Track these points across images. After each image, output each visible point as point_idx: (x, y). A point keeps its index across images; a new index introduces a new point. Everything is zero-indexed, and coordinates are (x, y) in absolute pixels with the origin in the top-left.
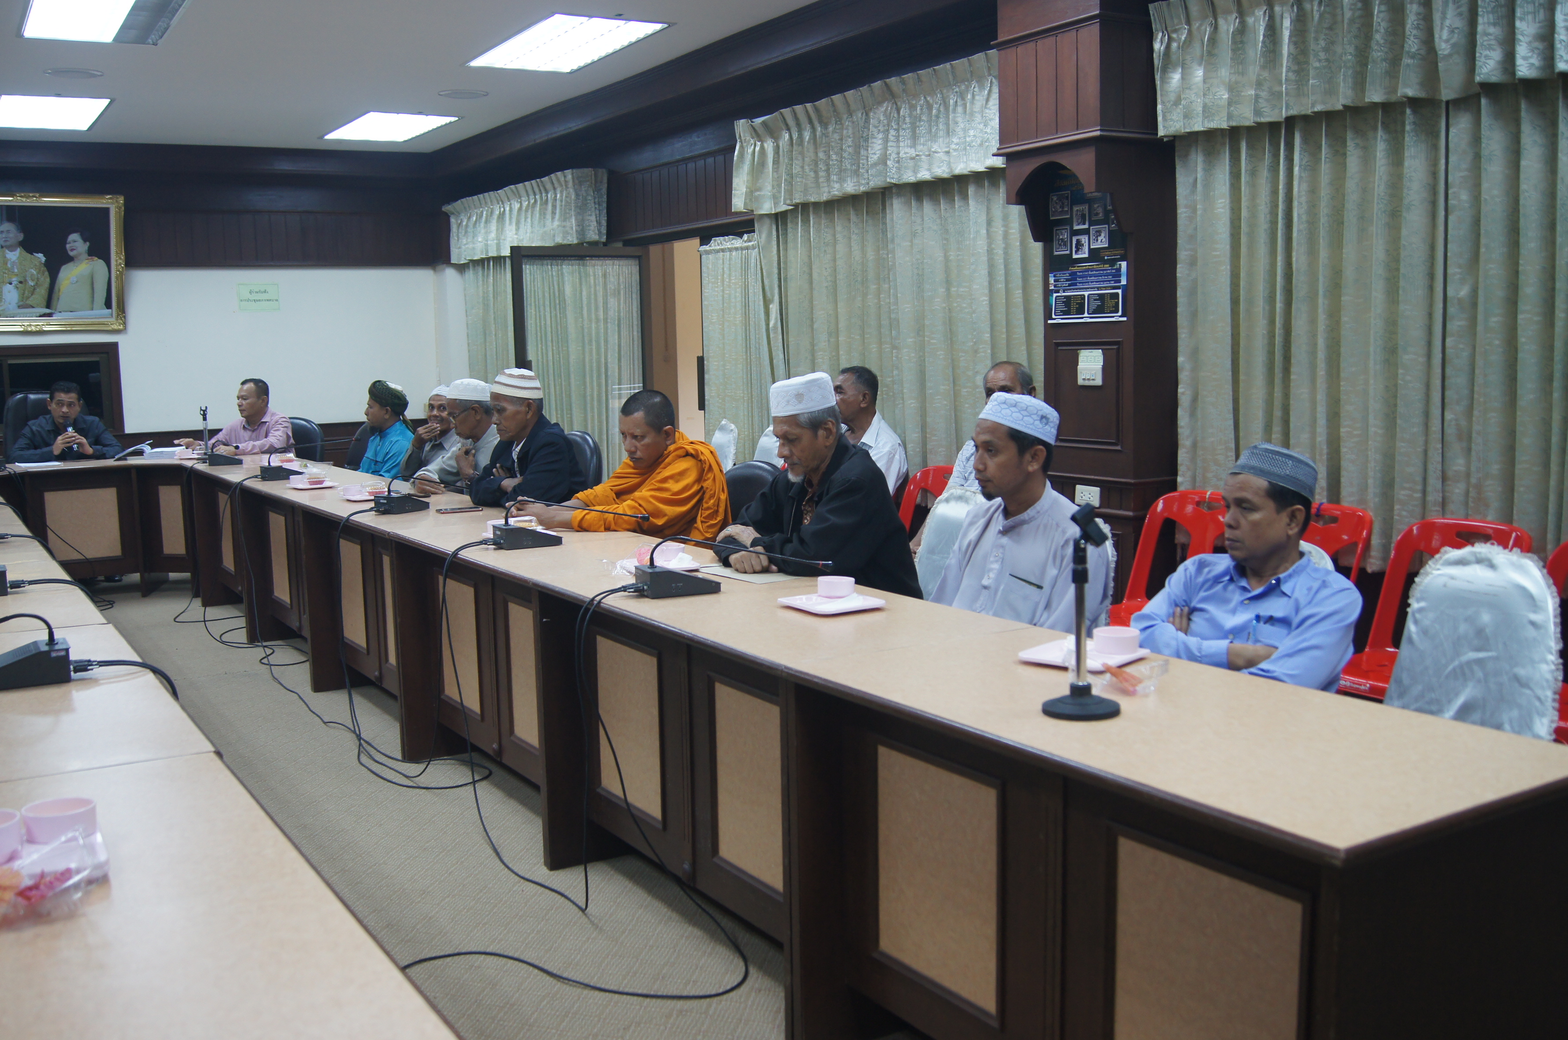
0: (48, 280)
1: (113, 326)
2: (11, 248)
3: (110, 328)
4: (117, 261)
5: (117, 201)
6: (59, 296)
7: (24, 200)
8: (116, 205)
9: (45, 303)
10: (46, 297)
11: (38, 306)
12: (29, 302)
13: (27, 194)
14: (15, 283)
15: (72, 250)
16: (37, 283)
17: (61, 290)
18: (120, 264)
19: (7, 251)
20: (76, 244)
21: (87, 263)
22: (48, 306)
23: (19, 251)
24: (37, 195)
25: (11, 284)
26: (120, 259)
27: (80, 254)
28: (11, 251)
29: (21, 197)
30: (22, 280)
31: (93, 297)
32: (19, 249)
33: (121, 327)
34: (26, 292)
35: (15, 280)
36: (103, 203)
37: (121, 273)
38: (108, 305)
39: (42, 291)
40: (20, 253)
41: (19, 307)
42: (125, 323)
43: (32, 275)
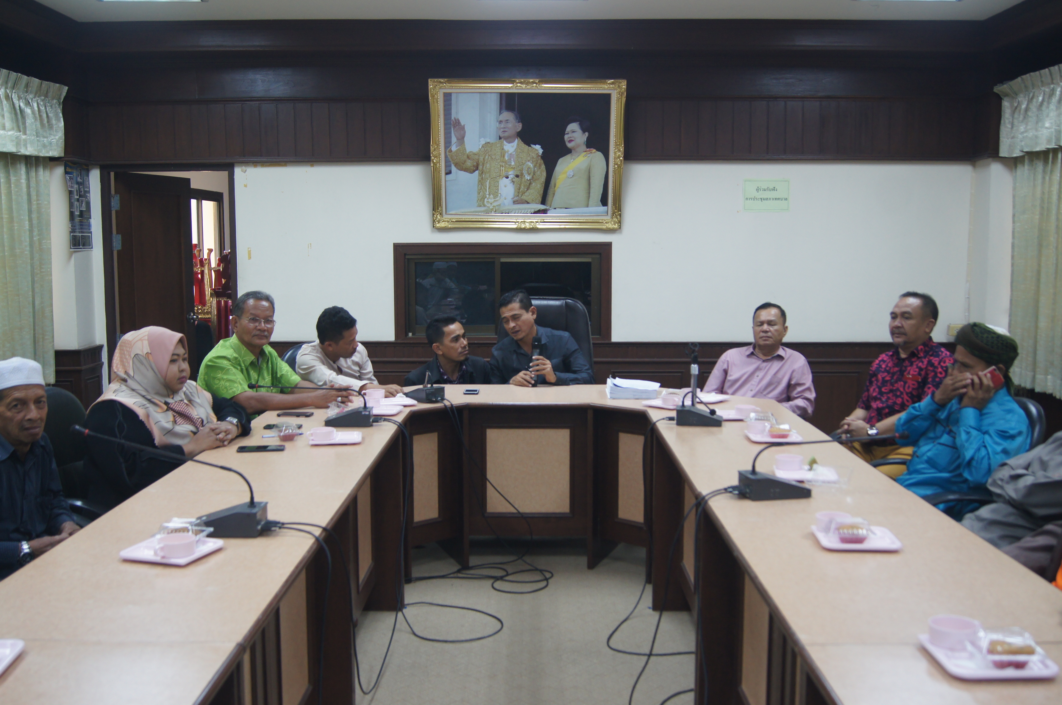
0: (544, 174)
1: (607, 225)
2: (509, 139)
3: (604, 227)
4: (615, 153)
5: (619, 86)
6: (554, 191)
7: (524, 86)
8: (619, 90)
9: (540, 199)
10: (542, 192)
11: (533, 201)
12: (524, 197)
13: (527, 80)
14: (511, 177)
15: (570, 141)
16: (533, 177)
17: (557, 185)
18: (619, 157)
19: (505, 142)
20: (574, 134)
21: (585, 156)
22: (543, 202)
23: (517, 142)
24: (537, 81)
25: (507, 178)
26: (619, 151)
27: (578, 146)
28: (509, 143)
29: (521, 83)
30: (518, 173)
31: (589, 193)
32: (516, 140)
33: (616, 226)
34: (522, 187)
35: (511, 174)
36: (604, 89)
37: (619, 166)
38: (604, 201)
39: (538, 186)
40: (518, 145)
41: (515, 202)
42: (620, 222)
43: (529, 168)
